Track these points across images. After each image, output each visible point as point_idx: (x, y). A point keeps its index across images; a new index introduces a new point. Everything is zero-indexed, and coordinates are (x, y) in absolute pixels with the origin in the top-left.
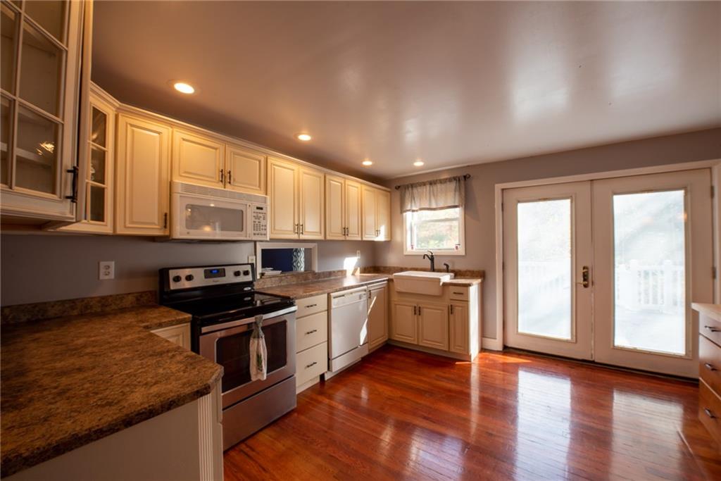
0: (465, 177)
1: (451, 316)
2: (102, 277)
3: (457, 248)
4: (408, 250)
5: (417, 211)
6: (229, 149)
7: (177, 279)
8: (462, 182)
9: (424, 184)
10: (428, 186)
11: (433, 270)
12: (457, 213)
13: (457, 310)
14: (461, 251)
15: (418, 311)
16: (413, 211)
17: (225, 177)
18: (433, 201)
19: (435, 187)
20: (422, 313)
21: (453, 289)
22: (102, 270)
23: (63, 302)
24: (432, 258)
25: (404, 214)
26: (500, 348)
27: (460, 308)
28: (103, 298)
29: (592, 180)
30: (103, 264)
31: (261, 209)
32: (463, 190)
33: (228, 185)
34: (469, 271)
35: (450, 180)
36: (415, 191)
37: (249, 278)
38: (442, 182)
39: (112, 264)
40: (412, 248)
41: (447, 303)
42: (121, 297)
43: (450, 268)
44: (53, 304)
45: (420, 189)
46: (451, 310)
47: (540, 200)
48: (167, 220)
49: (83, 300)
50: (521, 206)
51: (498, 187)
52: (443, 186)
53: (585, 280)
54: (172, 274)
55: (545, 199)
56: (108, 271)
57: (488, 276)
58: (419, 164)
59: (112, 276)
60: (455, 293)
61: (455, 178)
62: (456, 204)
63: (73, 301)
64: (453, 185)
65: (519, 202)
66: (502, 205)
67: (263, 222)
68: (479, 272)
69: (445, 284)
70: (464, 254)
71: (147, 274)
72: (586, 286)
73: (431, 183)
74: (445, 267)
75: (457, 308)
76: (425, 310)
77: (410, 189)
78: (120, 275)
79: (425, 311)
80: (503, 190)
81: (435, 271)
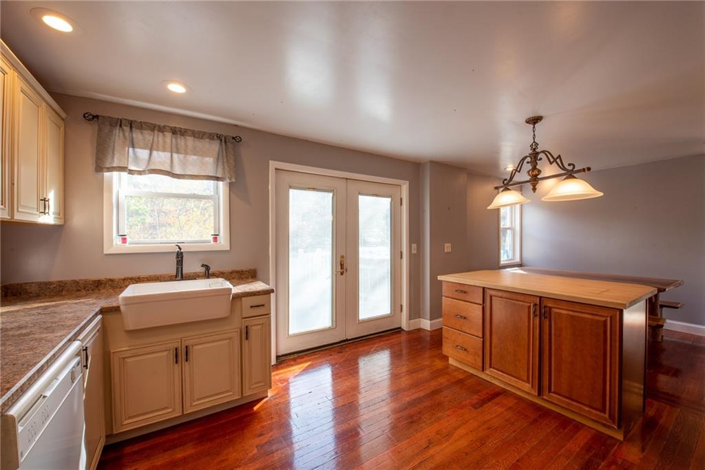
0: (234, 139)
1: (245, 343)
3: (215, 239)
4: (114, 245)
5: (140, 173)
8: (230, 145)
9: (161, 129)
10: (169, 135)
11: (181, 276)
12: (222, 186)
13: (254, 331)
14: (224, 243)
15: (182, 355)
16: (131, 172)
19: (181, 141)
20: (191, 356)
21: (247, 302)
25: (107, 174)
26: (275, 361)
27: (259, 327)
29: (347, 179)
32: (231, 157)
34: (237, 272)
35: (211, 137)
36: (137, 135)
40: (124, 240)
41: (236, 324)
45: (148, 136)
46: (246, 333)
47: (309, 189)
50: (292, 194)
51: (273, 164)
53: (341, 268)
55: (313, 189)
58: (176, 88)
60: (252, 307)
61: (219, 137)
62: (218, 174)
64: (215, 146)
65: (290, 187)
66: (276, 187)
68: (249, 271)
69: (236, 297)
70: (228, 249)
72: (342, 273)
73: (174, 131)
74: (203, 269)
75: (254, 328)
76: (196, 347)
77: (127, 129)
79: (196, 350)
81: (183, 278)
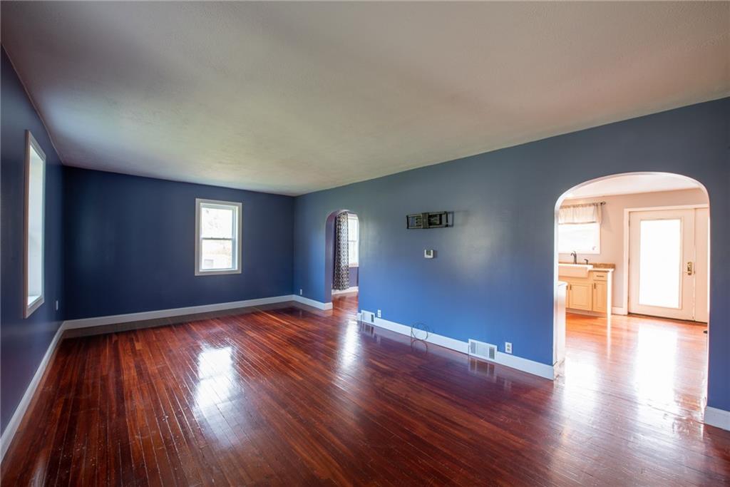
0: (601, 203)
1: (595, 290)
3: (594, 249)
5: (562, 224)
8: (599, 207)
9: (569, 207)
10: (572, 208)
11: (575, 263)
12: (596, 227)
13: (599, 287)
14: (597, 251)
15: (569, 287)
18: (575, 218)
19: (577, 209)
20: (572, 289)
21: (594, 273)
24: (575, 256)
26: (627, 314)
27: (601, 285)
32: (600, 212)
34: (605, 264)
35: (590, 205)
38: (582, 206)
41: (591, 282)
43: (589, 262)
46: (594, 286)
50: (643, 223)
51: (627, 211)
52: (585, 208)
53: (689, 270)
55: (661, 219)
57: (617, 267)
60: (597, 276)
61: (594, 204)
62: (594, 220)
64: (592, 208)
65: (642, 220)
66: (629, 222)
68: (610, 265)
69: (590, 271)
70: (599, 253)
72: (690, 274)
73: (574, 206)
74: (585, 261)
75: (599, 285)
79: (574, 287)
80: (630, 212)
81: (576, 263)
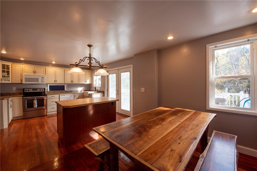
2: (13, 90)
4: (94, 86)
6: (35, 67)
7: (26, 90)
16: (94, 76)
17: (34, 72)
22: (13, 89)
23: (6, 93)
28: (13, 93)
29: (118, 69)
30: (13, 88)
31: (43, 78)
33: (35, 74)
37: (43, 91)
39: (15, 88)
42: (16, 93)
44: (5, 94)
48: (21, 80)
49: (9, 93)
50: (110, 75)
54: (25, 90)
55: (113, 74)
56: (14, 89)
59: (15, 89)
63: (8, 93)
67: (43, 80)
70: (101, 87)
71: (21, 89)
74: (97, 90)
78: (16, 89)
